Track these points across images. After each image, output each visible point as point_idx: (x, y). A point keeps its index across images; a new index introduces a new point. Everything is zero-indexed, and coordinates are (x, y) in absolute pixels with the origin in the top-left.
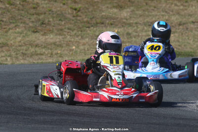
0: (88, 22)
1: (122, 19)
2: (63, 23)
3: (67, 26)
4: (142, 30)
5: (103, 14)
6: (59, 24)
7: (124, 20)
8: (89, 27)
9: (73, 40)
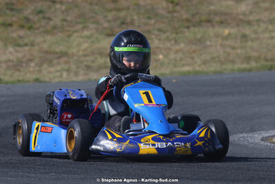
0: (188, 20)
1: (238, 14)
2: (152, 22)
3: (157, 26)
4: (265, 31)
5: (212, 8)
6: (146, 24)
7: (241, 17)
8: (188, 28)
9: (162, 46)
